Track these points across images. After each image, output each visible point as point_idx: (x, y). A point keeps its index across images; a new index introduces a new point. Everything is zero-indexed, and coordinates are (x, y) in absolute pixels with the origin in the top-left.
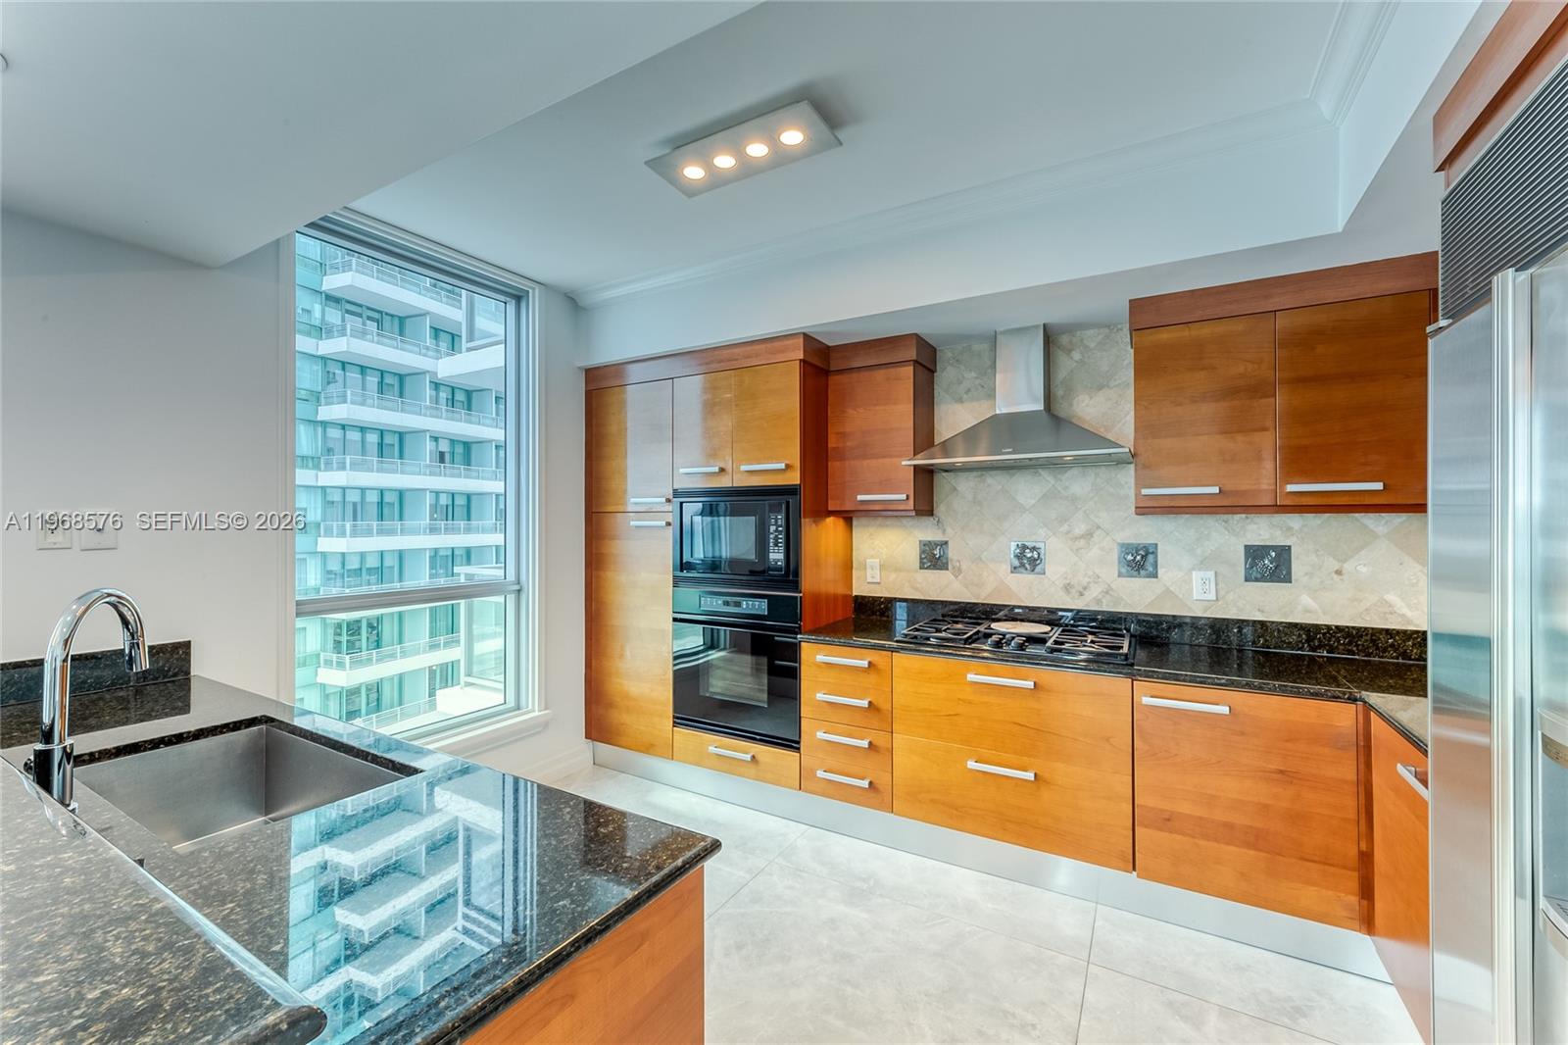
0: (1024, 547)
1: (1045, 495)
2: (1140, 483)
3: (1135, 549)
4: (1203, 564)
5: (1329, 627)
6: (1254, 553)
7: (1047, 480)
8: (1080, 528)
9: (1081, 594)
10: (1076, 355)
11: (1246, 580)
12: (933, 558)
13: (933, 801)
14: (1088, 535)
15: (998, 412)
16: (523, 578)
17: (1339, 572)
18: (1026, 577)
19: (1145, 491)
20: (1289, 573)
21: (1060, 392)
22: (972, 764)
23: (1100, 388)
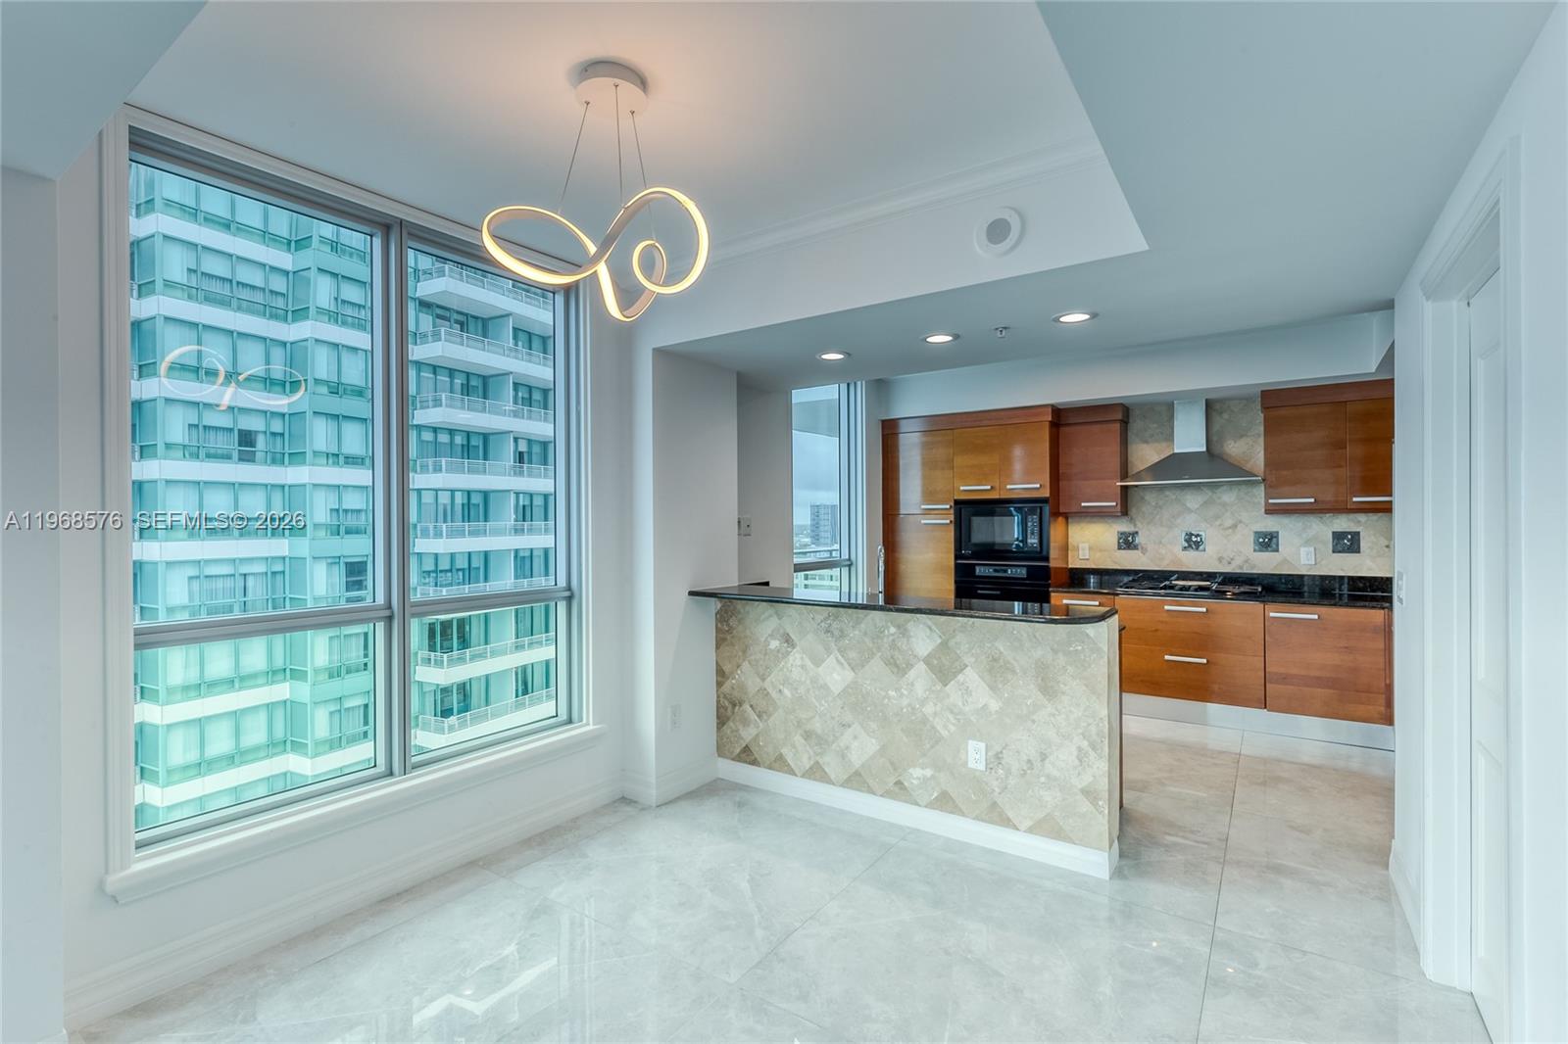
0: (1192, 534)
1: (1205, 502)
2: (1268, 496)
3: (1264, 535)
4: (1307, 543)
5: (1382, 578)
6: (1338, 536)
7: (1207, 494)
8: (1229, 522)
9: (1230, 563)
10: (1226, 416)
11: (1334, 552)
12: (1127, 542)
13: (1142, 681)
14: (1234, 526)
15: (1176, 451)
16: (853, 557)
17: (1387, 547)
18: (1192, 553)
19: (1271, 501)
20: (1359, 547)
21: (1215, 438)
22: (1167, 657)
23: (1242, 436)
